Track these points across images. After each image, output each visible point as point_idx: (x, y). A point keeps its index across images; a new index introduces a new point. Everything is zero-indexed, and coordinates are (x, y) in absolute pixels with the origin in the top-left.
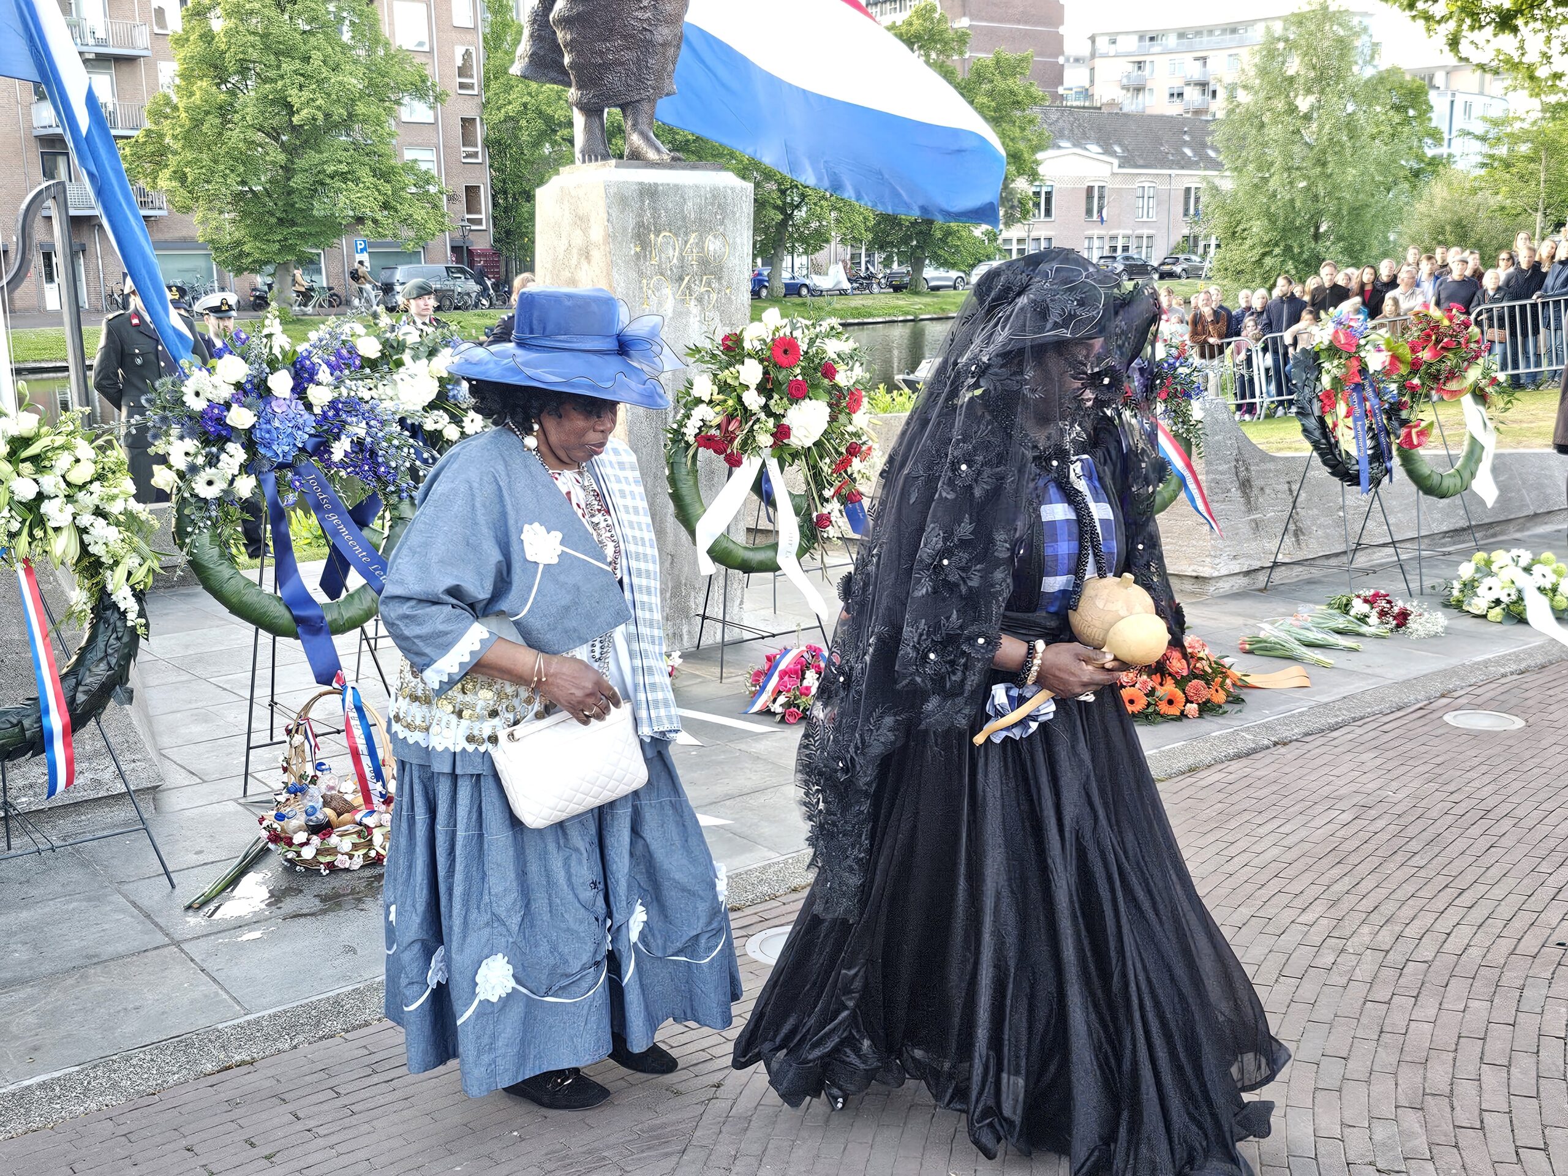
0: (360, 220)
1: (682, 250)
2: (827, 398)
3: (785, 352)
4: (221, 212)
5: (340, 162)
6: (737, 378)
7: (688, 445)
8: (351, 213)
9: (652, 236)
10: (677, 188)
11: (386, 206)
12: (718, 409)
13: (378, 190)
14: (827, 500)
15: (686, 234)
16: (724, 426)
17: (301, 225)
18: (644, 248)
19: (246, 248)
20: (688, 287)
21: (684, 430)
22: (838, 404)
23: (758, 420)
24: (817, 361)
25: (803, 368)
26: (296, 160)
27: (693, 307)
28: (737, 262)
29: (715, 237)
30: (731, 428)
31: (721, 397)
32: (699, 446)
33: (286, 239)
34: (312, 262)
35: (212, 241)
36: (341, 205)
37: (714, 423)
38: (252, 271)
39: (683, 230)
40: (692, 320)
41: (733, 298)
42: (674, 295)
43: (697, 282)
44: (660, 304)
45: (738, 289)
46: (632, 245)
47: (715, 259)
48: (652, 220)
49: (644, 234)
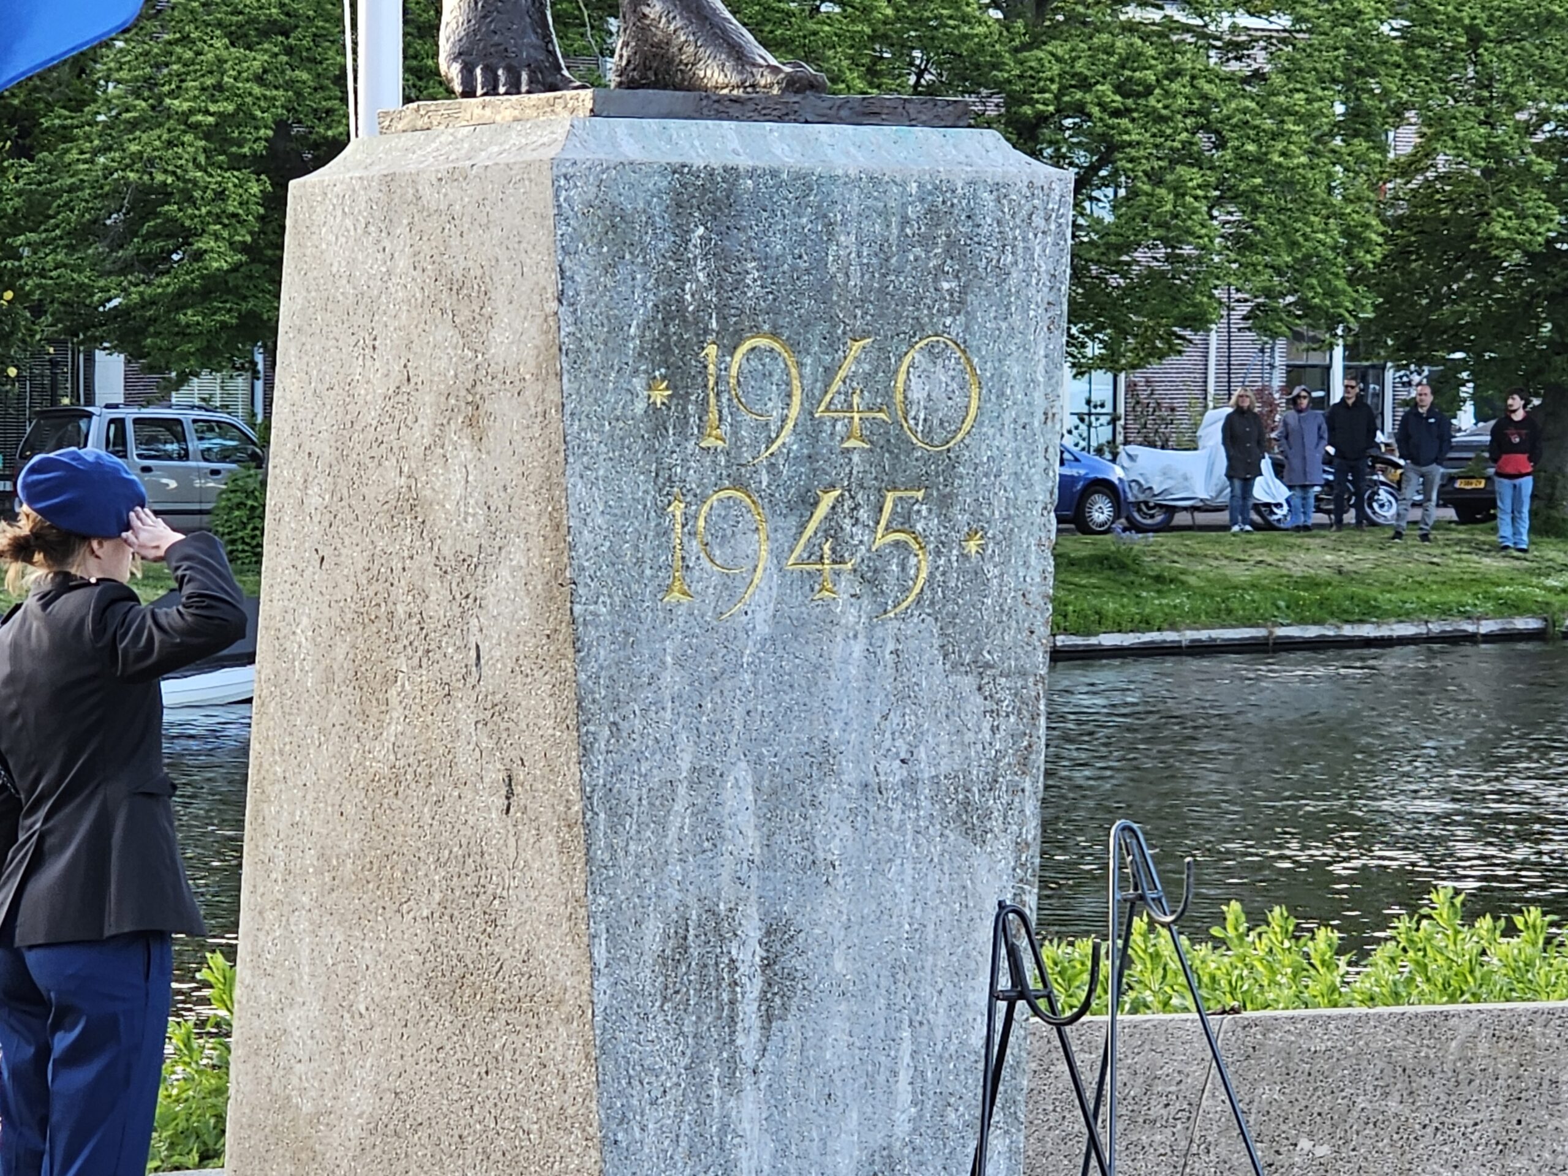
1: (811, 400)
9: (712, 350)
15: (832, 344)
18: (679, 394)
20: (831, 530)
27: (846, 604)
28: (1005, 442)
29: (933, 354)
39: (822, 328)
40: (838, 650)
41: (992, 571)
42: (779, 556)
43: (863, 514)
44: (729, 590)
45: (1008, 537)
46: (638, 383)
47: (928, 433)
48: (711, 296)
49: (683, 344)
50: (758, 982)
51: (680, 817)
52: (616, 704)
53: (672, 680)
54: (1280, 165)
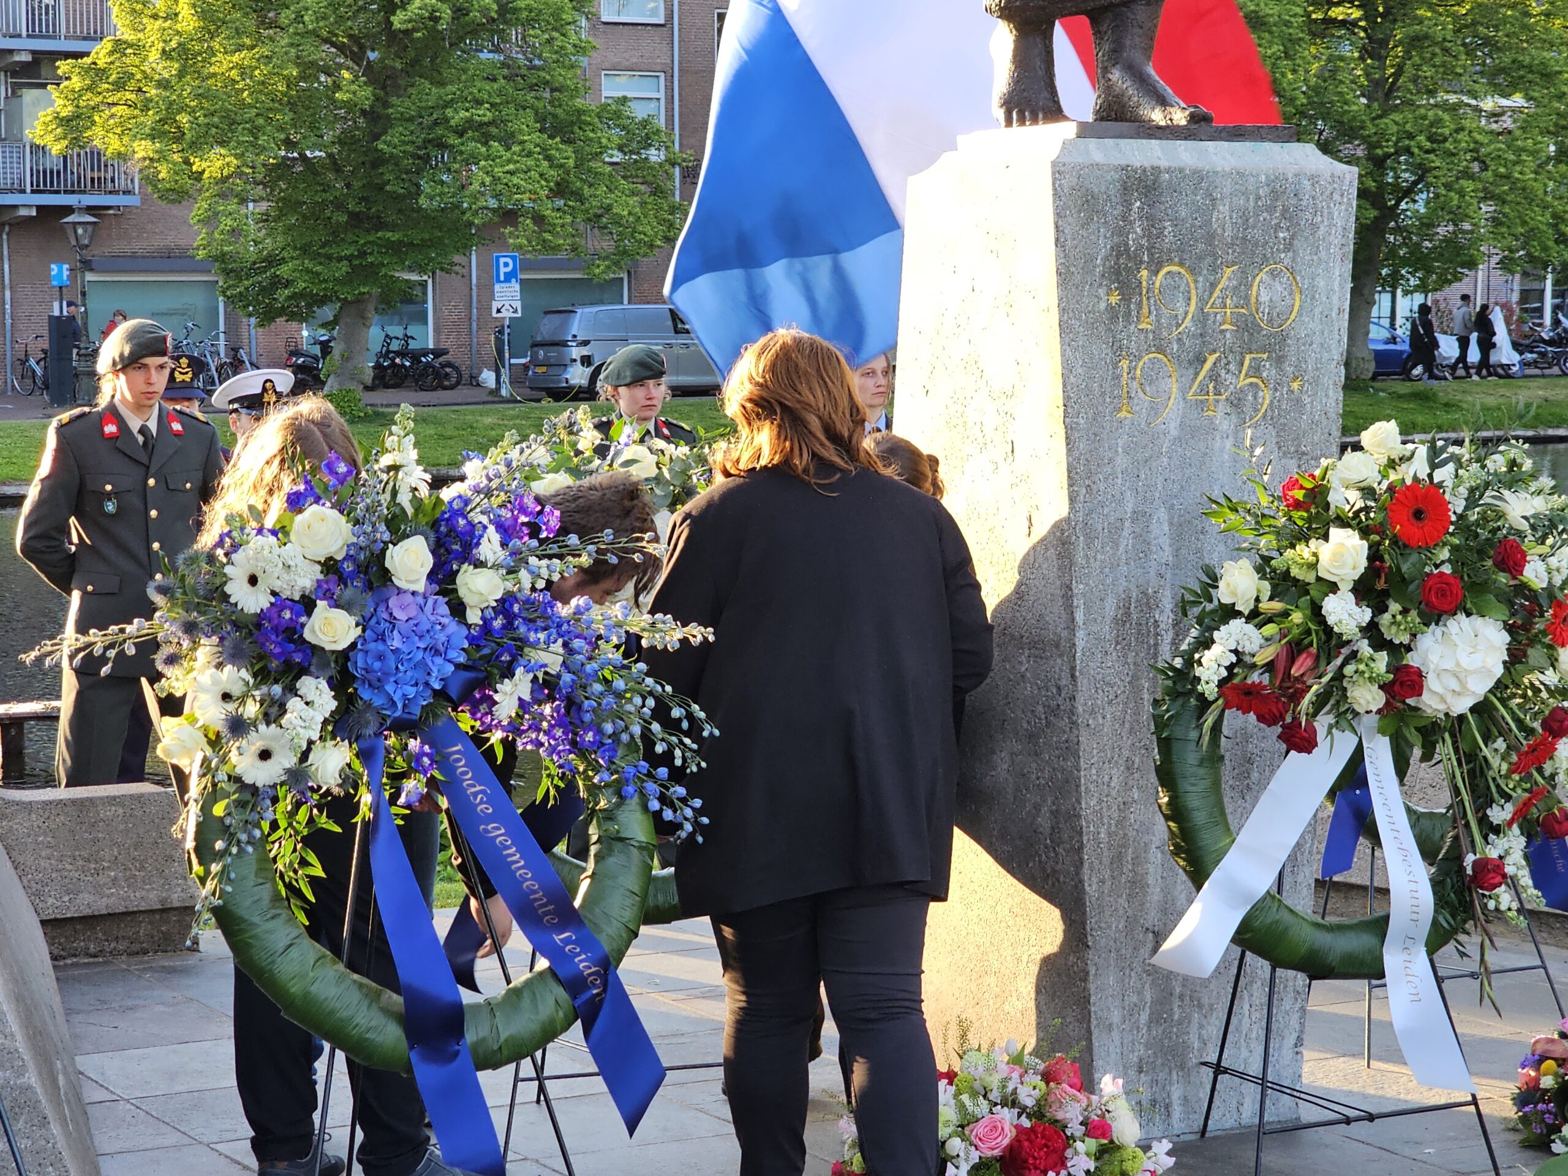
0: (509, 216)
1: (1202, 302)
2: (1503, 612)
3: (1418, 514)
4: (243, 201)
5: (479, 103)
6: (1313, 566)
7: (1204, 704)
8: (493, 203)
9: (1144, 273)
10: (1199, 177)
11: (561, 190)
12: (1270, 629)
13: (548, 158)
14: (1497, 830)
15: (1214, 269)
16: (1281, 666)
17: (394, 228)
18: (1126, 299)
19: (284, 271)
20: (1214, 376)
21: (1198, 671)
22: (1527, 626)
23: (1354, 655)
24: (1484, 534)
25: (1455, 549)
26: (394, 100)
27: (1221, 417)
28: (1316, 325)
29: (1273, 274)
30: (1295, 672)
31: (1277, 606)
32: (1227, 706)
33: (363, 254)
34: (409, 300)
35: (222, 258)
36: (476, 186)
37: (1261, 659)
38: (293, 316)
39: (1209, 260)
40: (1217, 444)
41: (1307, 400)
42: (1184, 392)
43: (1232, 367)
44: (1155, 410)
45: (1316, 381)
46: (1102, 292)
47: (1270, 320)
48: (1144, 242)
49: (1128, 270)
50: (1171, 634)
51: (1126, 539)
52: (1090, 474)
53: (1121, 461)
54: (1518, 179)
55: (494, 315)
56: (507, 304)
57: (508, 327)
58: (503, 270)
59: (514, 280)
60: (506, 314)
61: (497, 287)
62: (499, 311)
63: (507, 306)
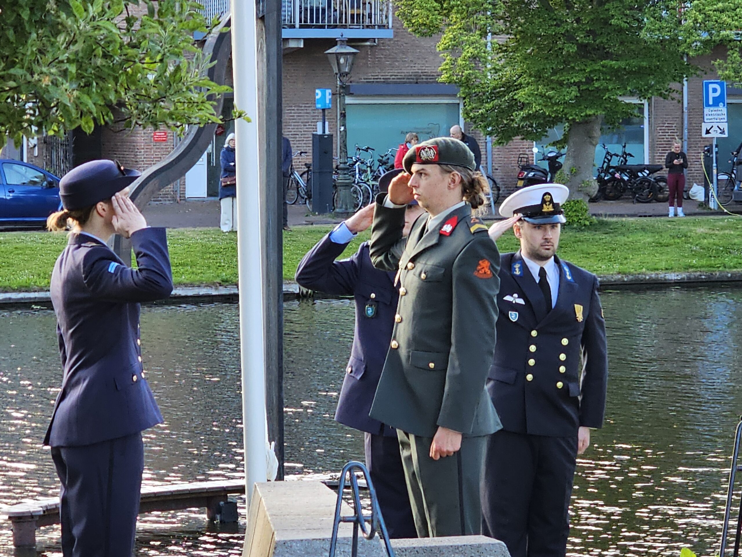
0: (719, 49)
8: (705, 36)
17: (616, 57)
19: (521, 95)
33: (589, 81)
36: (689, 22)
38: (528, 135)
55: (704, 135)
56: (715, 125)
57: (717, 146)
58: (711, 95)
59: (721, 104)
60: (715, 134)
61: (706, 110)
62: (708, 132)
63: (715, 128)
